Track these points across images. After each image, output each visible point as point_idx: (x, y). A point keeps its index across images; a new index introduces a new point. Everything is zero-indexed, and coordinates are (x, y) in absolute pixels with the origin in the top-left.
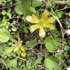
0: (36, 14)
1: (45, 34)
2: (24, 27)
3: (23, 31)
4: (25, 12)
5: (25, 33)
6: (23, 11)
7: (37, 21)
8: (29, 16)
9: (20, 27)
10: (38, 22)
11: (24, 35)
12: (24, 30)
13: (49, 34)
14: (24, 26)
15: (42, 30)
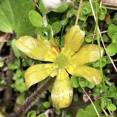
0: (46, 34)
1: (72, 95)
2: (15, 71)
3: (12, 86)
4: (19, 25)
5: (19, 92)
6: (16, 22)
7: (49, 53)
8: (26, 37)
9: (5, 72)
10: (53, 56)
11: (16, 97)
12: (14, 82)
13: (85, 100)
14: (16, 67)
15: (62, 84)
